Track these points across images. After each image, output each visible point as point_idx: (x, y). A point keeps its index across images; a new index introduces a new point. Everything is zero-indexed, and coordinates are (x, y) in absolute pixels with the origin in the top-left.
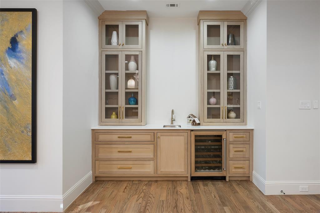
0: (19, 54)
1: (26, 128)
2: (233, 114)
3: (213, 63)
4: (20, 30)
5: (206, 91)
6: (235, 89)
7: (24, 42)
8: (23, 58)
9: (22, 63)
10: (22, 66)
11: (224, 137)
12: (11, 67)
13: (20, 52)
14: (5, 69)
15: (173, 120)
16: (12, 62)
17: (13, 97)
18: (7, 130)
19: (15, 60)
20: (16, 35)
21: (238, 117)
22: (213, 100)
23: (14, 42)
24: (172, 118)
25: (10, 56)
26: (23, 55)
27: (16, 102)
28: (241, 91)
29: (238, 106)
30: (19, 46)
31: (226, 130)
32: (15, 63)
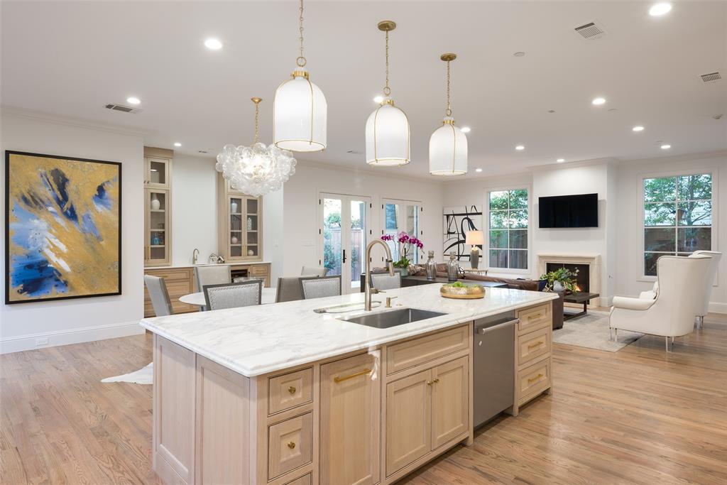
0: (106, 201)
1: (112, 265)
2: (251, 252)
3: (235, 205)
4: (106, 180)
5: (230, 231)
6: (252, 229)
7: (111, 191)
8: (110, 205)
9: (109, 209)
10: (108, 211)
11: (249, 271)
12: (98, 212)
13: (106, 199)
14: (92, 213)
15: (194, 260)
16: (99, 208)
17: (99, 238)
18: (94, 268)
19: (102, 206)
20: (103, 184)
21: (255, 254)
22: (235, 239)
23: (101, 190)
24: (194, 258)
25: (97, 202)
26: (111, 202)
27: (103, 243)
28: (258, 231)
29: (255, 245)
30: (106, 194)
31: (249, 265)
32: (102, 208)
